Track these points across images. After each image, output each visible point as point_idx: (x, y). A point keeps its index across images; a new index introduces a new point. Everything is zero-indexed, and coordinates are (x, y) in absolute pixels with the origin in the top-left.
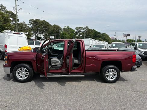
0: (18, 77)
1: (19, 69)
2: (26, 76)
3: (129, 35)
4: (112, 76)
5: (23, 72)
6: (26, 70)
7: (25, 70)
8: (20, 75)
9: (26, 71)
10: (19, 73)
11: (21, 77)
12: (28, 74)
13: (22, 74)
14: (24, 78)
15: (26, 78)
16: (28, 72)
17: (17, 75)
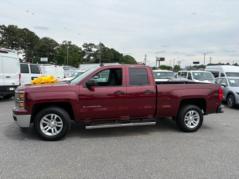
0: (43, 131)
1: (45, 118)
2: (58, 128)
3: (162, 59)
4: (192, 122)
5: (53, 123)
6: (57, 118)
7: (55, 118)
8: (47, 128)
9: (58, 120)
10: (44, 125)
11: (50, 131)
12: (61, 126)
13: (50, 126)
14: (55, 132)
15: (58, 132)
16: (61, 122)
17: (42, 127)
